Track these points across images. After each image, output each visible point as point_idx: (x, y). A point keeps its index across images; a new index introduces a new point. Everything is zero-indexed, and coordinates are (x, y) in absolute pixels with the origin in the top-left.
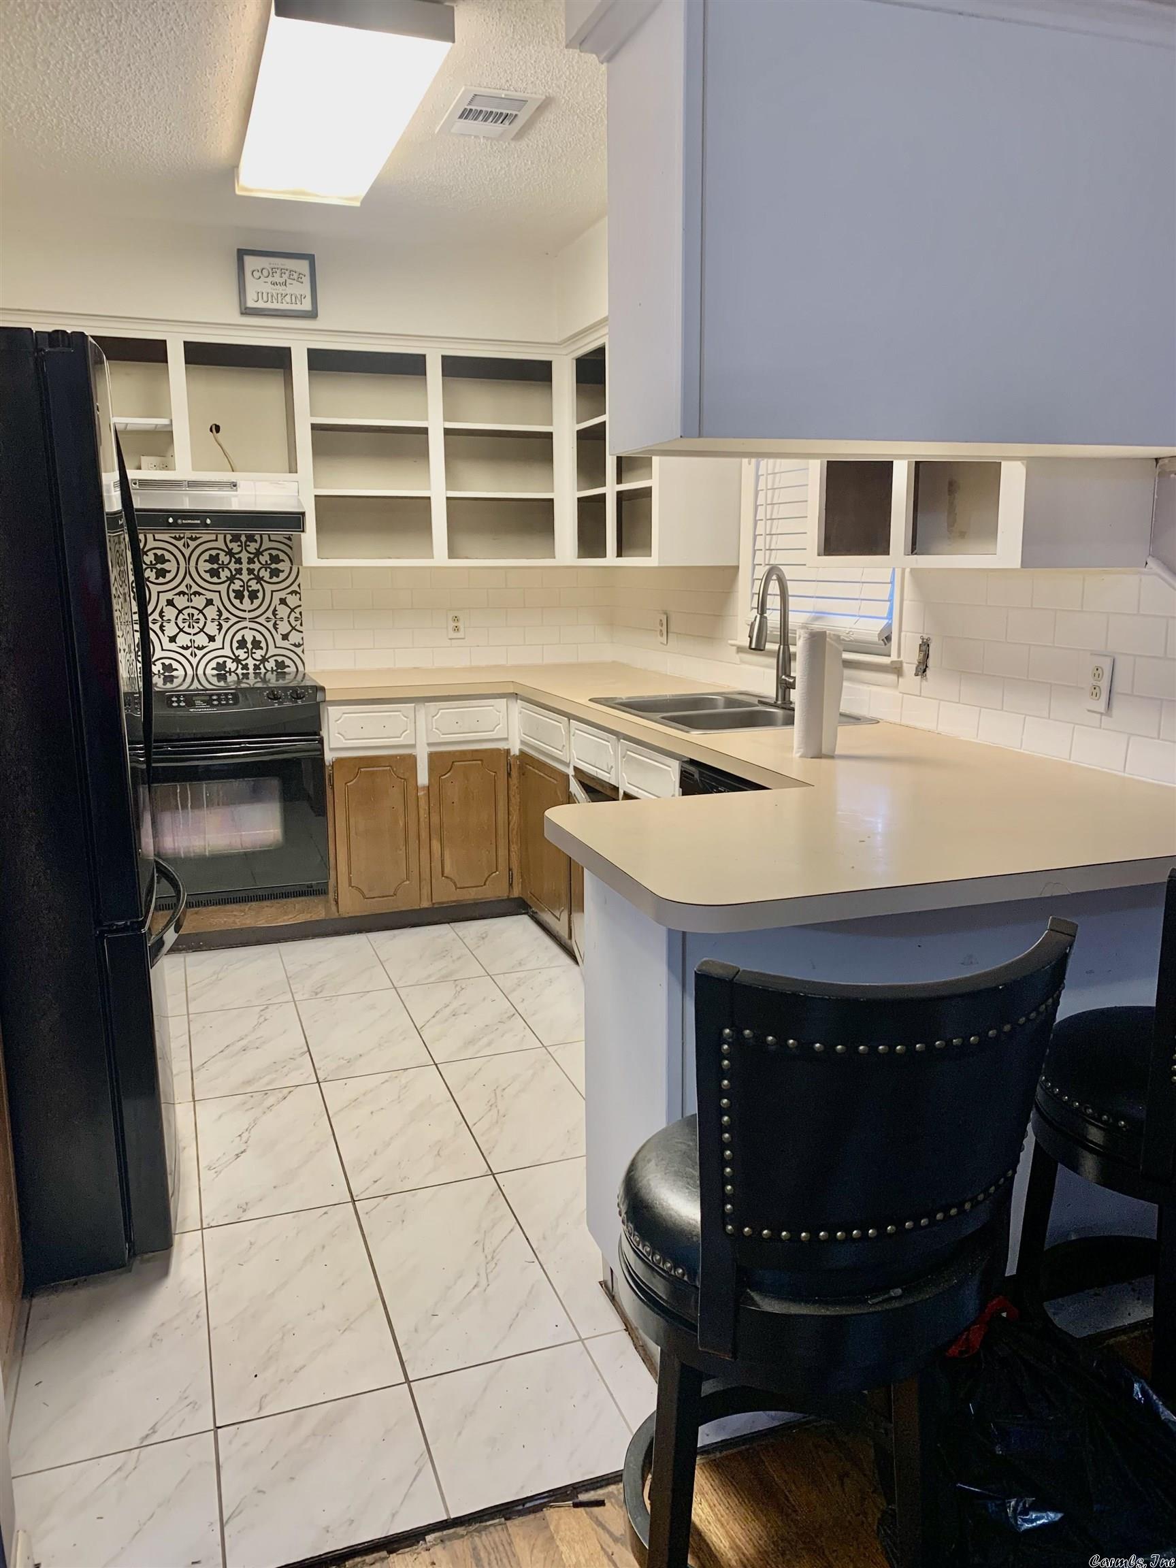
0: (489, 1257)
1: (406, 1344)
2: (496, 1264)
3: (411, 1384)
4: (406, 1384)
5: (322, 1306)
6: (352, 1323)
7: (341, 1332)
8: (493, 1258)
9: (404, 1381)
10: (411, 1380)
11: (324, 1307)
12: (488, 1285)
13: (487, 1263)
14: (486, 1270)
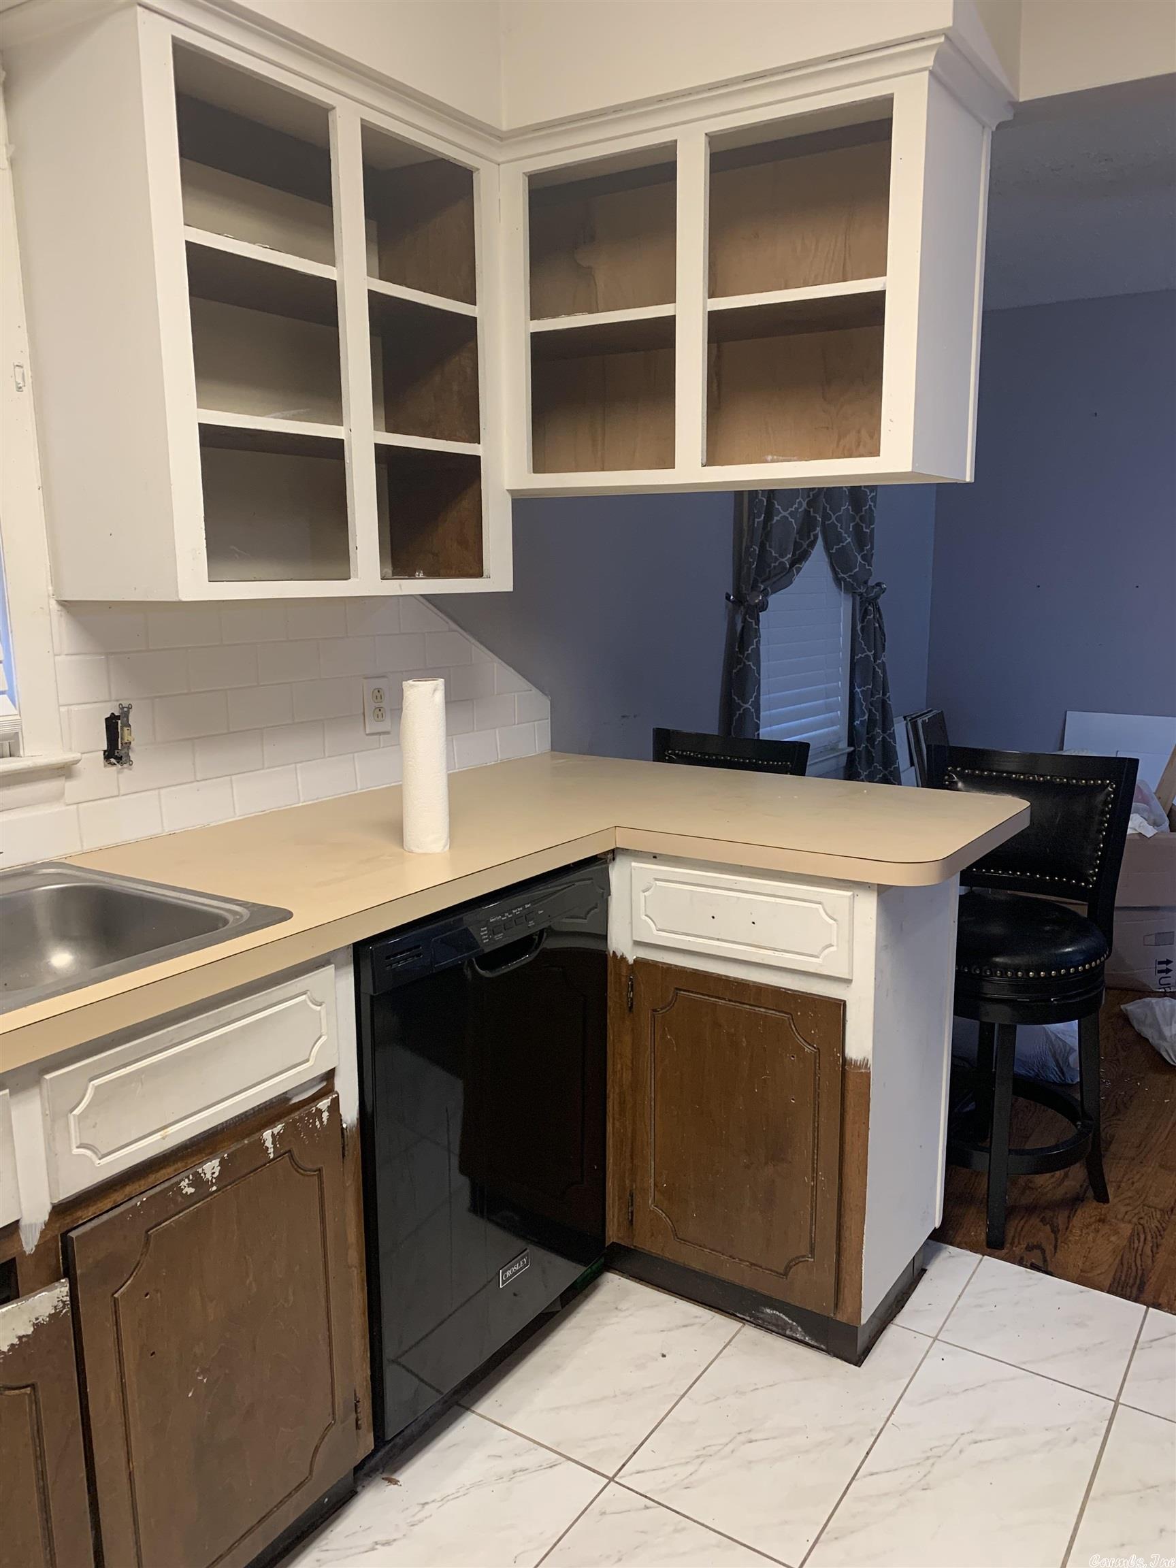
0: (931, 1461)
1: (1095, 1435)
2: (931, 1450)
3: (1115, 1399)
4: (1120, 1401)
5: (1164, 1533)
6: (1139, 1491)
7: (1157, 1488)
8: (928, 1458)
9: (1120, 1405)
10: (1113, 1403)
11: (1162, 1531)
12: (962, 1434)
13: (940, 1457)
14: (947, 1451)
